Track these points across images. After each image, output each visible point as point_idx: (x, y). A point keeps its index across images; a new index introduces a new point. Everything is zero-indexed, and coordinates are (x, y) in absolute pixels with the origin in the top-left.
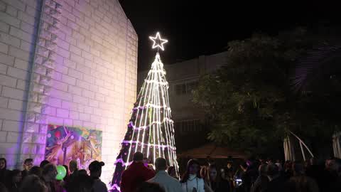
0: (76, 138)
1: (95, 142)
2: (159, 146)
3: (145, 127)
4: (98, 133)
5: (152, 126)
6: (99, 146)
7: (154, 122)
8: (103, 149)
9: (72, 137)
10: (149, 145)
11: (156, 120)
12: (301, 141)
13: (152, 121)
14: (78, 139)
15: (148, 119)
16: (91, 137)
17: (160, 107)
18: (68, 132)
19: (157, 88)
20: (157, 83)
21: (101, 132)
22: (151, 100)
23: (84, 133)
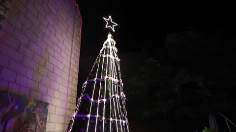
0: (21, 109)
1: (40, 116)
2: (121, 121)
3: (104, 100)
4: (45, 104)
5: (112, 99)
6: (44, 120)
7: (113, 95)
8: (47, 124)
9: (17, 107)
10: (111, 119)
11: (115, 94)
12: (226, 118)
13: (111, 94)
14: (23, 110)
15: (108, 92)
16: (38, 109)
17: (117, 81)
18: (12, 101)
19: (114, 62)
20: (113, 58)
21: (47, 104)
22: (108, 73)
23: (30, 103)
